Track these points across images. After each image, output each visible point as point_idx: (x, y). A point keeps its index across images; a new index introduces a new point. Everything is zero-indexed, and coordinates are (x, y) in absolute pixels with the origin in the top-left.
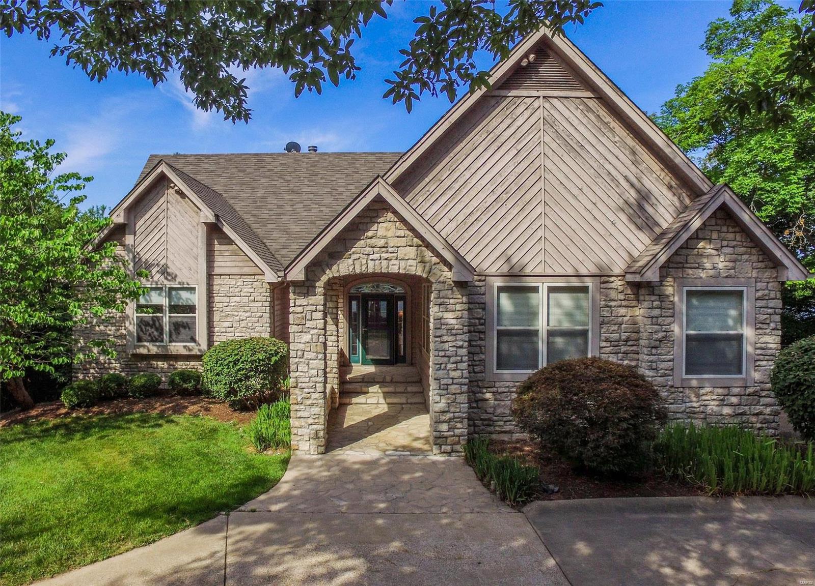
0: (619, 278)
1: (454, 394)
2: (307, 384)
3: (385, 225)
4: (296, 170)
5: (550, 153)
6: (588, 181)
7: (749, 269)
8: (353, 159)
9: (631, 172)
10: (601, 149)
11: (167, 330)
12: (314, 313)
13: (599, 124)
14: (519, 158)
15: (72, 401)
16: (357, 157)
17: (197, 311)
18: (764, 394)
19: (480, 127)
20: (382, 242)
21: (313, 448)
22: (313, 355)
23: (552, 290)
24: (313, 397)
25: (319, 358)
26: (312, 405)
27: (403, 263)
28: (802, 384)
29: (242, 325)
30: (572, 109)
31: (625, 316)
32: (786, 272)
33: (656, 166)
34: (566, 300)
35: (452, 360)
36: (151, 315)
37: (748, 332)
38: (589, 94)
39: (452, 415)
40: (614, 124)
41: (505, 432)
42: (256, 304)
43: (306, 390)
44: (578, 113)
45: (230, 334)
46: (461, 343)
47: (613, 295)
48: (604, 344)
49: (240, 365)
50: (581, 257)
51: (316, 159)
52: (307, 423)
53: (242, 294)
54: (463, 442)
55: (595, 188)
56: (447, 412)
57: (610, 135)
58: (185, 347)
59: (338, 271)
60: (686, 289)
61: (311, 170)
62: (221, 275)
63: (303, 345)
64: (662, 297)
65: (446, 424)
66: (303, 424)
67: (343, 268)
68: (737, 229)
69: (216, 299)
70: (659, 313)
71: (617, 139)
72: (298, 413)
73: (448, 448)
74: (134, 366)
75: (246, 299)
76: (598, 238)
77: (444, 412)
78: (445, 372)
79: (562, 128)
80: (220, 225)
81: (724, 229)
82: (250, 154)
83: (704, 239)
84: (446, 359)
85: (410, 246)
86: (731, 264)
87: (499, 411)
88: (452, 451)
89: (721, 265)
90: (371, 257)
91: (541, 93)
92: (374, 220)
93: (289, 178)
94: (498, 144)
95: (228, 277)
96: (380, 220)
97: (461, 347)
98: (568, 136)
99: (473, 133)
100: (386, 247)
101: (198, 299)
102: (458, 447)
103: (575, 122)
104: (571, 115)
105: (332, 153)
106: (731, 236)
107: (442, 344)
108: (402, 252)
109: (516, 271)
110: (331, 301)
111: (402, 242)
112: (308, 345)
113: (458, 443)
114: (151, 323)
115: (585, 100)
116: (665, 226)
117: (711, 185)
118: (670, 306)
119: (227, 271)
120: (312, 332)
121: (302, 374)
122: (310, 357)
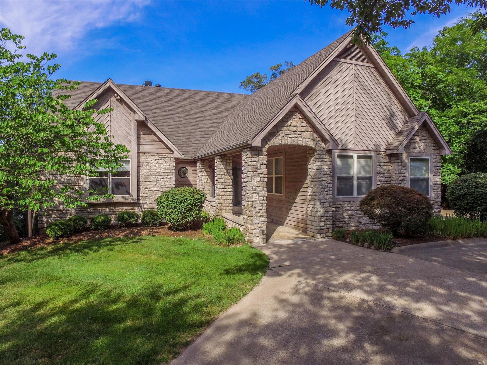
0: (384, 152)
1: (327, 207)
2: (258, 205)
3: (296, 120)
4: (158, 97)
5: (357, 92)
6: (372, 106)
7: (431, 149)
8: (190, 93)
9: (387, 103)
10: (377, 92)
11: (111, 186)
12: (262, 165)
13: (375, 80)
14: (345, 93)
15: (57, 234)
16: (192, 92)
17: (131, 175)
18: (436, 204)
19: (328, 75)
20: (295, 129)
21: (261, 240)
22: (261, 189)
23: (359, 157)
24: (261, 212)
25: (264, 190)
26: (260, 216)
27: (304, 140)
28: (467, 194)
29: (158, 184)
30: (365, 71)
31: (386, 170)
32: (444, 151)
33: (396, 102)
34: (363, 161)
35: (326, 190)
36: (99, 178)
37: (431, 176)
38: (372, 65)
39: (326, 218)
40: (381, 81)
41: (341, 227)
42: (167, 171)
43: (258, 208)
44: (367, 74)
45: (150, 189)
46: (330, 181)
47: (382, 160)
48: (379, 183)
49: (187, 202)
50: (369, 142)
51: (169, 91)
52: (257, 226)
53: (158, 165)
54: (330, 231)
55: (374, 110)
56: (324, 216)
57: (380, 86)
58: (122, 197)
59: (274, 143)
60: (410, 157)
61: (167, 97)
62: (145, 153)
63: (256, 183)
64: (402, 161)
65: (323, 223)
66: (256, 227)
67: (276, 141)
68: (427, 132)
69: (142, 168)
70: (401, 168)
71: (382, 88)
72: (253, 221)
73: (324, 235)
74: (85, 211)
75: (160, 168)
76: (375, 133)
77: (322, 217)
78: (323, 196)
79: (361, 80)
80: (146, 122)
81: (423, 131)
82: (127, 85)
83: (416, 135)
84: (323, 189)
85: (307, 131)
86: (425, 147)
87: (338, 216)
88: (326, 236)
89: (422, 147)
90: (290, 136)
91: (354, 62)
92: (291, 117)
93: (156, 101)
94: (336, 84)
95: (149, 154)
96: (294, 117)
97: (329, 183)
98: (364, 84)
99: (326, 78)
100: (296, 131)
101: (131, 167)
102: (328, 234)
103: (367, 78)
104: (365, 75)
105: (177, 89)
106: (425, 135)
107: (322, 182)
108: (304, 134)
109: (344, 147)
110: (229, 166)
111: (304, 129)
112: (259, 183)
113: (328, 232)
114: (99, 182)
115: (370, 68)
116: (400, 129)
117: (418, 112)
118: (405, 165)
119: (148, 150)
120: (261, 176)
121: (255, 199)
122: (260, 190)
